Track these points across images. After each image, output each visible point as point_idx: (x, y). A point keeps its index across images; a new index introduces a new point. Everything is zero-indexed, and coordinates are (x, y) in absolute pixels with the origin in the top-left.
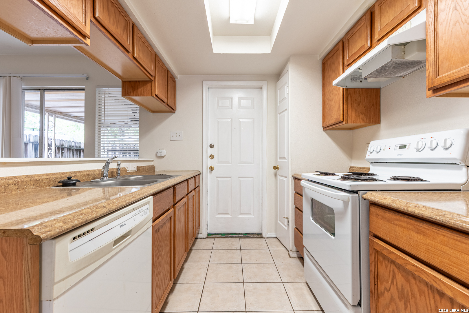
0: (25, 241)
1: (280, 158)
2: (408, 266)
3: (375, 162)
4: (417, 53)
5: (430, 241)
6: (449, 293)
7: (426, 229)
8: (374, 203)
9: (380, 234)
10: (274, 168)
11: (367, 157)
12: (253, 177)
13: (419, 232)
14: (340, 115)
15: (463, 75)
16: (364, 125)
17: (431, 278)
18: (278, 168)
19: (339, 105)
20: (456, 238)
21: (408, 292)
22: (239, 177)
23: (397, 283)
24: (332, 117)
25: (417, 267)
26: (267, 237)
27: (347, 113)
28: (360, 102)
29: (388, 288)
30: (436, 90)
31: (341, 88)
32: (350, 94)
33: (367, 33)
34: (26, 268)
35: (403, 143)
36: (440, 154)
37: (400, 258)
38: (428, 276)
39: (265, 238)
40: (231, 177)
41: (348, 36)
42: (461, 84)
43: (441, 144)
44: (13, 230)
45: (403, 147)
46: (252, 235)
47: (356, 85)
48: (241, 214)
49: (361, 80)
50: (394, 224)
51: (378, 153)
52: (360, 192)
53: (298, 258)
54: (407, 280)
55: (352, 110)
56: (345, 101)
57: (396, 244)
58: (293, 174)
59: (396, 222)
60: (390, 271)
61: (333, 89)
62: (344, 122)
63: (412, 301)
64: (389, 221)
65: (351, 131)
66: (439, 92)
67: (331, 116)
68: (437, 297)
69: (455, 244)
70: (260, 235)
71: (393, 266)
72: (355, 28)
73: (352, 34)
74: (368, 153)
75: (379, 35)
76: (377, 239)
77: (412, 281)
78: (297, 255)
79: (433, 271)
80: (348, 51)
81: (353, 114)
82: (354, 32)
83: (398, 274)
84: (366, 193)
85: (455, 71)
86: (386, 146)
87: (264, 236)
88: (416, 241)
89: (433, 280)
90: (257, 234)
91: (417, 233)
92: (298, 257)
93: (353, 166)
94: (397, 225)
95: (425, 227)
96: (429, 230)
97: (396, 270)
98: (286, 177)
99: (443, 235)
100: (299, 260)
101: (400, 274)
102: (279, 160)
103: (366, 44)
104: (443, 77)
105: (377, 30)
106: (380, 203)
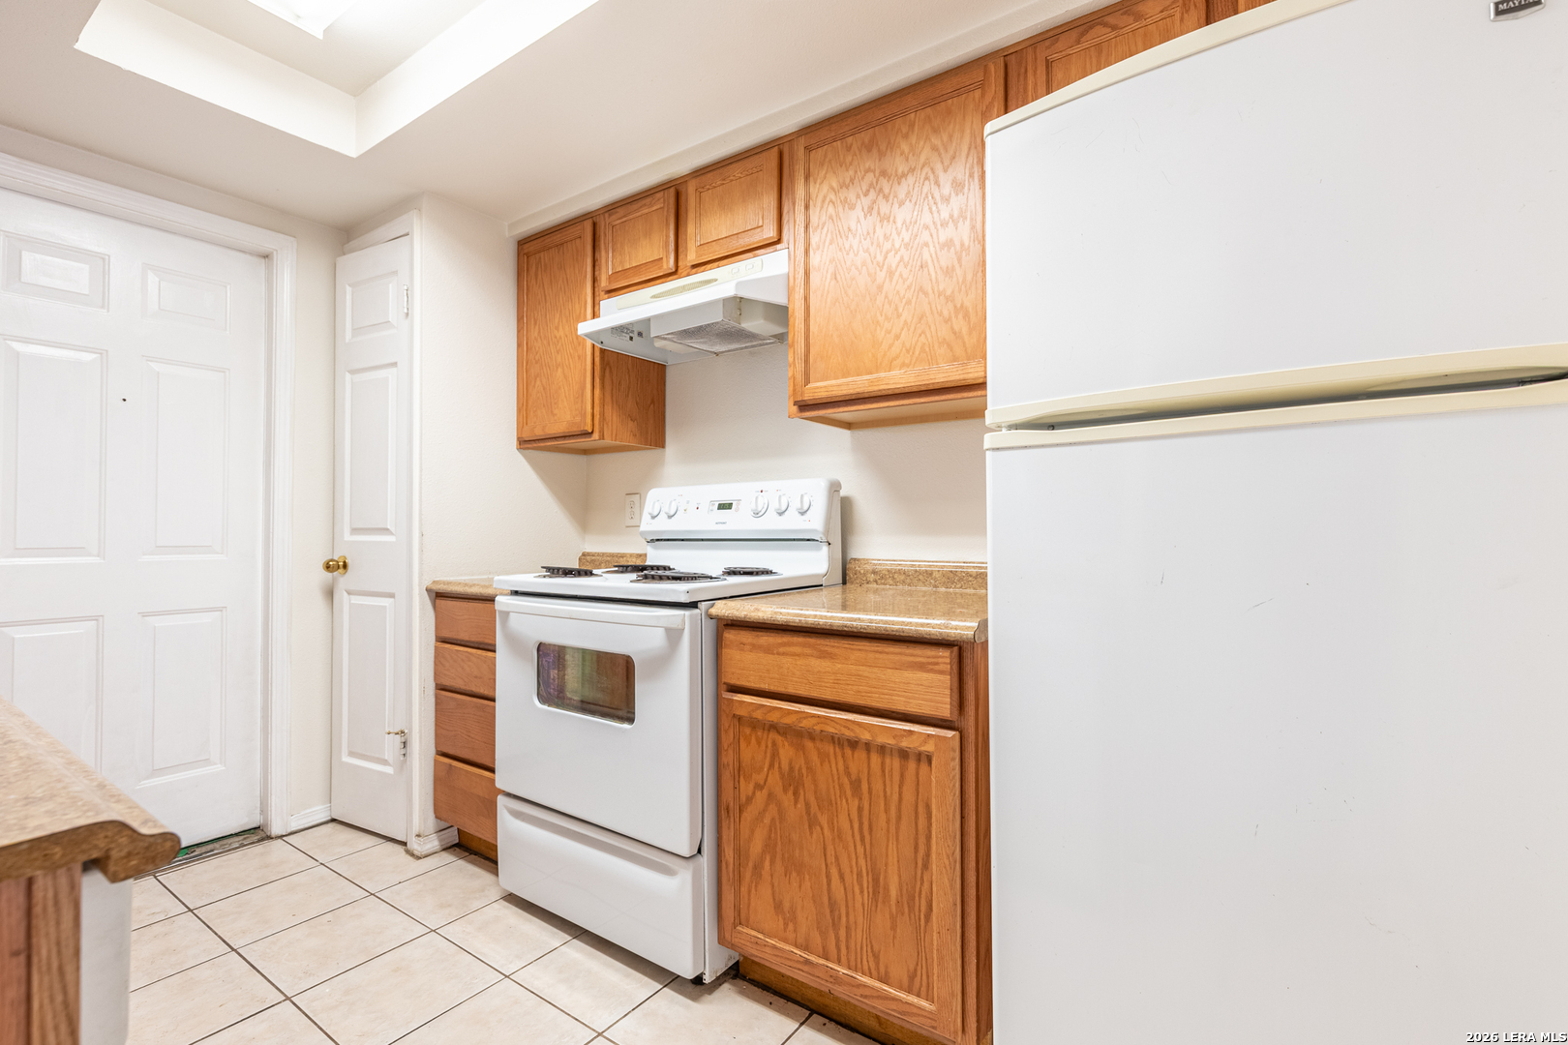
0: (46, 890)
1: (355, 531)
2: (805, 721)
3: (658, 540)
4: (762, 321)
5: (839, 666)
6: (866, 736)
7: (833, 647)
8: (729, 622)
9: (749, 681)
10: (328, 567)
11: (644, 527)
12: (220, 609)
13: (823, 655)
14: (584, 415)
15: (845, 392)
16: (625, 446)
17: (841, 725)
18: (345, 566)
19: (583, 388)
20: (877, 649)
21: (800, 769)
22: (145, 615)
23: (780, 764)
24: (554, 415)
25: (819, 716)
26: (289, 831)
27: (603, 414)
28: (629, 388)
29: (762, 783)
30: (804, 407)
31: (589, 343)
32: (608, 364)
33: (667, 237)
34: (52, 999)
35: (725, 499)
36: (792, 523)
37: (790, 712)
38: (837, 723)
39: (281, 837)
40: (95, 619)
41: (614, 217)
42: (839, 406)
43: (795, 504)
44: (24, 846)
45: (725, 506)
46: (217, 845)
47: (620, 345)
48: (156, 772)
49: (631, 335)
50: (778, 654)
51: (670, 517)
52: (703, 603)
53: (444, 850)
54: (800, 748)
55: (612, 407)
56: (597, 380)
57: (781, 689)
58: (427, 583)
59: (781, 650)
60: (767, 747)
61: (560, 338)
62: (596, 436)
63: (808, 782)
64: (768, 650)
65: (582, 459)
66: (808, 411)
67: (552, 412)
68: (848, 751)
69: (876, 658)
70: (257, 834)
71: (773, 735)
72: (635, 206)
73: (625, 216)
74: (646, 517)
75: (698, 256)
76: (739, 695)
77: (809, 744)
78: (440, 841)
79: (843, 713)
80: (610, 255)
81: (615, 418)
82: (631, 217)
83: (784, 745)
84: (712, 606)
85: (833, 382)
86: (688, 502)
87: (275, 830)
88: (819, 672)
89: (845, 727)
90: (237, 834)
91: (820, 658)
92: (444, 847)
93: (588, 551)
94: (783, 654)
95: (833, 644)
96: (838, 647)
97: (779, 739)
98: (392, 596)
99: (860, 650)
100: (451, 854)
101: (786, 744)
102: (348, 537)
103: (665, 259)
104: (817, 388)
105: (693, 242)
106: (752, 620)
